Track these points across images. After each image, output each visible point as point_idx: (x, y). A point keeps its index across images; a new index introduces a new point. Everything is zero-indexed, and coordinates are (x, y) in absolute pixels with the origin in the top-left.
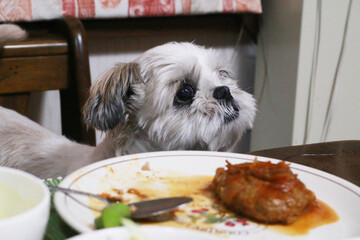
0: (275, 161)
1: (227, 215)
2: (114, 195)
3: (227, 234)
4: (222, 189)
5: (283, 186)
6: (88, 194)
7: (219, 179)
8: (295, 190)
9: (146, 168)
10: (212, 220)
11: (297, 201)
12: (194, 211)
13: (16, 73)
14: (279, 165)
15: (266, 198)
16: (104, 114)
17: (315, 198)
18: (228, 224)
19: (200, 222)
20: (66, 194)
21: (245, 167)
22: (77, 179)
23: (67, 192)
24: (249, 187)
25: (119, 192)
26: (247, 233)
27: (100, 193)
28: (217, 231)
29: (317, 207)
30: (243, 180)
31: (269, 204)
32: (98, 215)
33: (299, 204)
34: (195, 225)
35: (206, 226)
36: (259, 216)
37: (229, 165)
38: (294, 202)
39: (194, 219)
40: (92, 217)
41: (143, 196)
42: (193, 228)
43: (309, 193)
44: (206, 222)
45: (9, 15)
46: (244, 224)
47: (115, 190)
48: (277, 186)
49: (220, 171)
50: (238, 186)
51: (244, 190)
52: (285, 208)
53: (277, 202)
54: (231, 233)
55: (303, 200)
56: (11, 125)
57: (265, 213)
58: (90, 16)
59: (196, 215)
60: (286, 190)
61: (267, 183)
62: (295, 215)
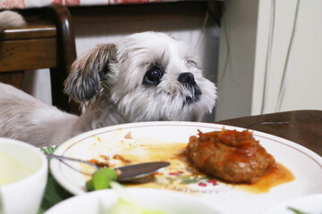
0: (240, 130)
1: (199, 176)
2: (101, 160)
3: (200, 193)
4: (195, 154)
5: (247, 151)
6: (79, 161)
7: (192, 146)
8: (258, 155)
9: (128, 137)
10: (187, 181)
11: (260, 163)
12: (171, 174)
13: (11, 54)
14: (244, 133)
15: (234, 162)
16: (82, 85)
17: (274, 161)
18: (201, 184)
19: (177, 183)
20: (61, 160)
21: (215, 135)
22: (69, 147)
23: (61, 159)
24: (218, 152)
25: (106, 158)
26: (217, 192)
27: (90, 159)
28: (191, 191)
29: (277, 168)
30: (212, 146)
31: (236, 166)
32: (89, 178)
33: (261, 167)
34: (172, 186)
35: (181, 187)
36: (227, 177)
37: (200, 134)
38: (257, 165)
39: (171, 181)
40: (83, 180)
41: (127, 161)
42: (171, 189)
43: (269, 156)
44: (182, 183)
45: (4, 4)
46: (215, 184)
47: (102, 156)
48: (243, 151)
49: (193, 139)
50: (209, 151)
51: (214, 155)
52: (249, 170)
53: (242, 165)
54: (203, 192)
55: (264, 163)
56: (8, 97)
57: (233, 174)
58: (76, 4)
59: (173, 177)
60: (250, 155)
61: (234, 149)
62: (258, 176)
